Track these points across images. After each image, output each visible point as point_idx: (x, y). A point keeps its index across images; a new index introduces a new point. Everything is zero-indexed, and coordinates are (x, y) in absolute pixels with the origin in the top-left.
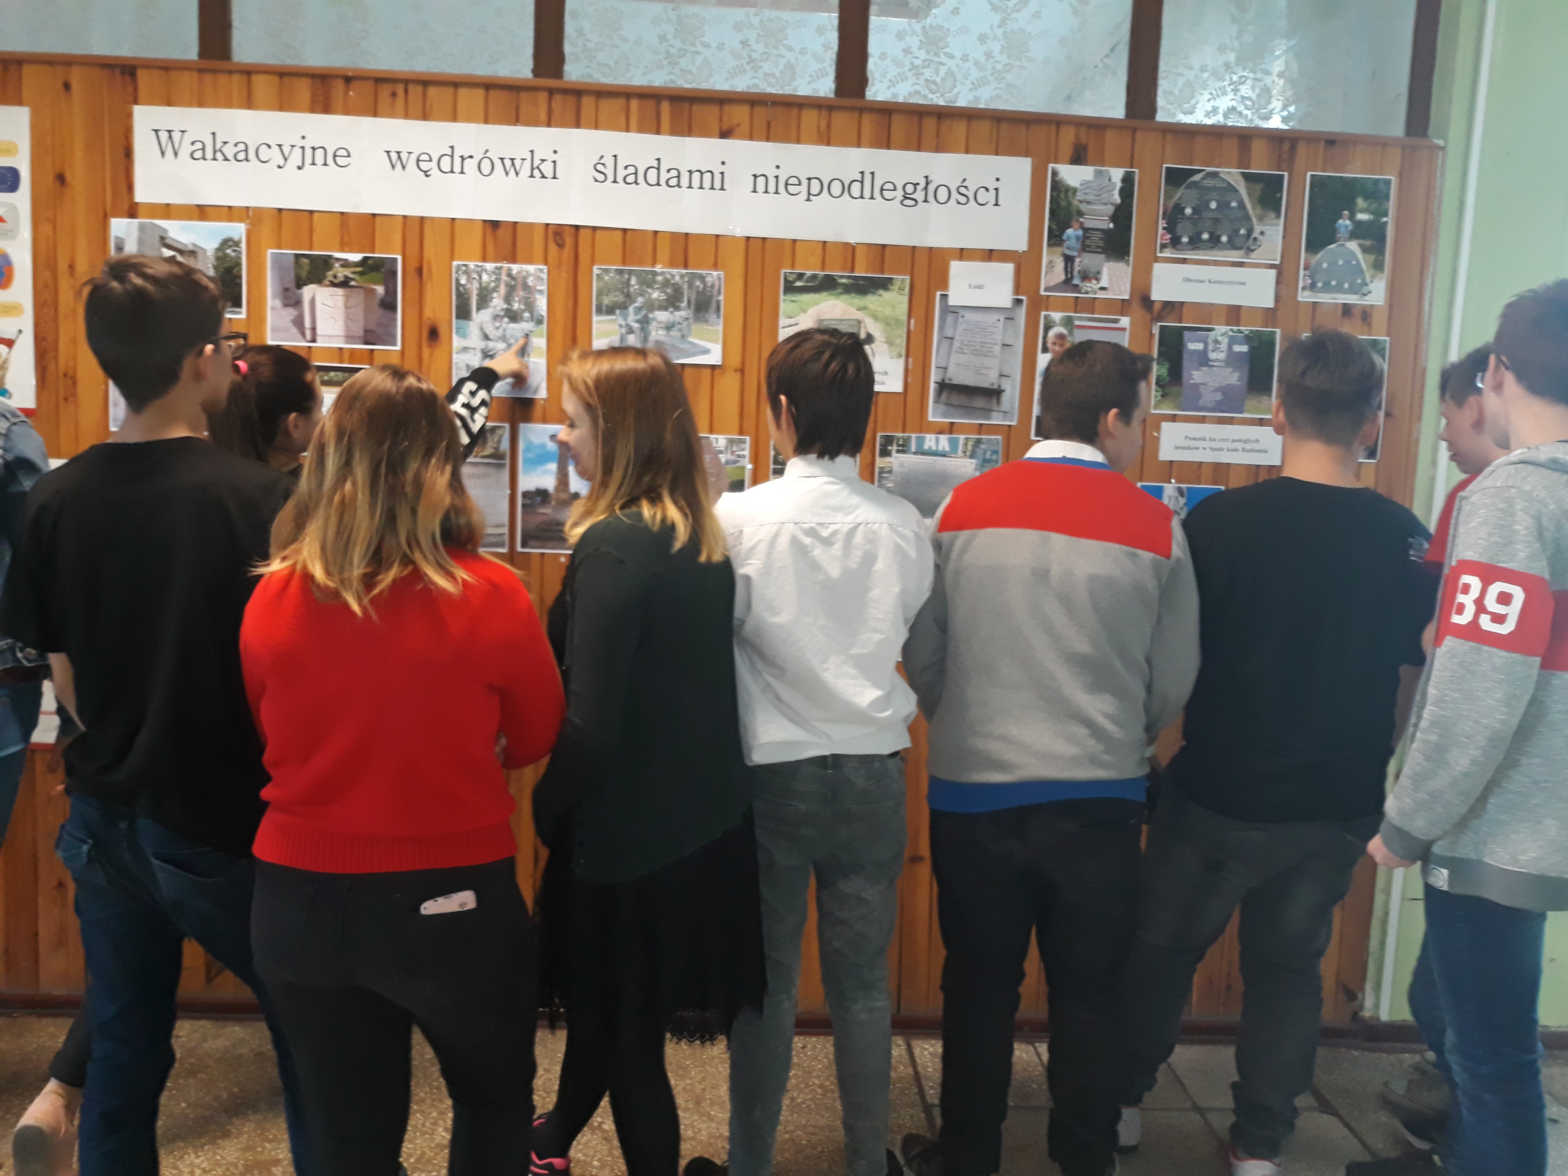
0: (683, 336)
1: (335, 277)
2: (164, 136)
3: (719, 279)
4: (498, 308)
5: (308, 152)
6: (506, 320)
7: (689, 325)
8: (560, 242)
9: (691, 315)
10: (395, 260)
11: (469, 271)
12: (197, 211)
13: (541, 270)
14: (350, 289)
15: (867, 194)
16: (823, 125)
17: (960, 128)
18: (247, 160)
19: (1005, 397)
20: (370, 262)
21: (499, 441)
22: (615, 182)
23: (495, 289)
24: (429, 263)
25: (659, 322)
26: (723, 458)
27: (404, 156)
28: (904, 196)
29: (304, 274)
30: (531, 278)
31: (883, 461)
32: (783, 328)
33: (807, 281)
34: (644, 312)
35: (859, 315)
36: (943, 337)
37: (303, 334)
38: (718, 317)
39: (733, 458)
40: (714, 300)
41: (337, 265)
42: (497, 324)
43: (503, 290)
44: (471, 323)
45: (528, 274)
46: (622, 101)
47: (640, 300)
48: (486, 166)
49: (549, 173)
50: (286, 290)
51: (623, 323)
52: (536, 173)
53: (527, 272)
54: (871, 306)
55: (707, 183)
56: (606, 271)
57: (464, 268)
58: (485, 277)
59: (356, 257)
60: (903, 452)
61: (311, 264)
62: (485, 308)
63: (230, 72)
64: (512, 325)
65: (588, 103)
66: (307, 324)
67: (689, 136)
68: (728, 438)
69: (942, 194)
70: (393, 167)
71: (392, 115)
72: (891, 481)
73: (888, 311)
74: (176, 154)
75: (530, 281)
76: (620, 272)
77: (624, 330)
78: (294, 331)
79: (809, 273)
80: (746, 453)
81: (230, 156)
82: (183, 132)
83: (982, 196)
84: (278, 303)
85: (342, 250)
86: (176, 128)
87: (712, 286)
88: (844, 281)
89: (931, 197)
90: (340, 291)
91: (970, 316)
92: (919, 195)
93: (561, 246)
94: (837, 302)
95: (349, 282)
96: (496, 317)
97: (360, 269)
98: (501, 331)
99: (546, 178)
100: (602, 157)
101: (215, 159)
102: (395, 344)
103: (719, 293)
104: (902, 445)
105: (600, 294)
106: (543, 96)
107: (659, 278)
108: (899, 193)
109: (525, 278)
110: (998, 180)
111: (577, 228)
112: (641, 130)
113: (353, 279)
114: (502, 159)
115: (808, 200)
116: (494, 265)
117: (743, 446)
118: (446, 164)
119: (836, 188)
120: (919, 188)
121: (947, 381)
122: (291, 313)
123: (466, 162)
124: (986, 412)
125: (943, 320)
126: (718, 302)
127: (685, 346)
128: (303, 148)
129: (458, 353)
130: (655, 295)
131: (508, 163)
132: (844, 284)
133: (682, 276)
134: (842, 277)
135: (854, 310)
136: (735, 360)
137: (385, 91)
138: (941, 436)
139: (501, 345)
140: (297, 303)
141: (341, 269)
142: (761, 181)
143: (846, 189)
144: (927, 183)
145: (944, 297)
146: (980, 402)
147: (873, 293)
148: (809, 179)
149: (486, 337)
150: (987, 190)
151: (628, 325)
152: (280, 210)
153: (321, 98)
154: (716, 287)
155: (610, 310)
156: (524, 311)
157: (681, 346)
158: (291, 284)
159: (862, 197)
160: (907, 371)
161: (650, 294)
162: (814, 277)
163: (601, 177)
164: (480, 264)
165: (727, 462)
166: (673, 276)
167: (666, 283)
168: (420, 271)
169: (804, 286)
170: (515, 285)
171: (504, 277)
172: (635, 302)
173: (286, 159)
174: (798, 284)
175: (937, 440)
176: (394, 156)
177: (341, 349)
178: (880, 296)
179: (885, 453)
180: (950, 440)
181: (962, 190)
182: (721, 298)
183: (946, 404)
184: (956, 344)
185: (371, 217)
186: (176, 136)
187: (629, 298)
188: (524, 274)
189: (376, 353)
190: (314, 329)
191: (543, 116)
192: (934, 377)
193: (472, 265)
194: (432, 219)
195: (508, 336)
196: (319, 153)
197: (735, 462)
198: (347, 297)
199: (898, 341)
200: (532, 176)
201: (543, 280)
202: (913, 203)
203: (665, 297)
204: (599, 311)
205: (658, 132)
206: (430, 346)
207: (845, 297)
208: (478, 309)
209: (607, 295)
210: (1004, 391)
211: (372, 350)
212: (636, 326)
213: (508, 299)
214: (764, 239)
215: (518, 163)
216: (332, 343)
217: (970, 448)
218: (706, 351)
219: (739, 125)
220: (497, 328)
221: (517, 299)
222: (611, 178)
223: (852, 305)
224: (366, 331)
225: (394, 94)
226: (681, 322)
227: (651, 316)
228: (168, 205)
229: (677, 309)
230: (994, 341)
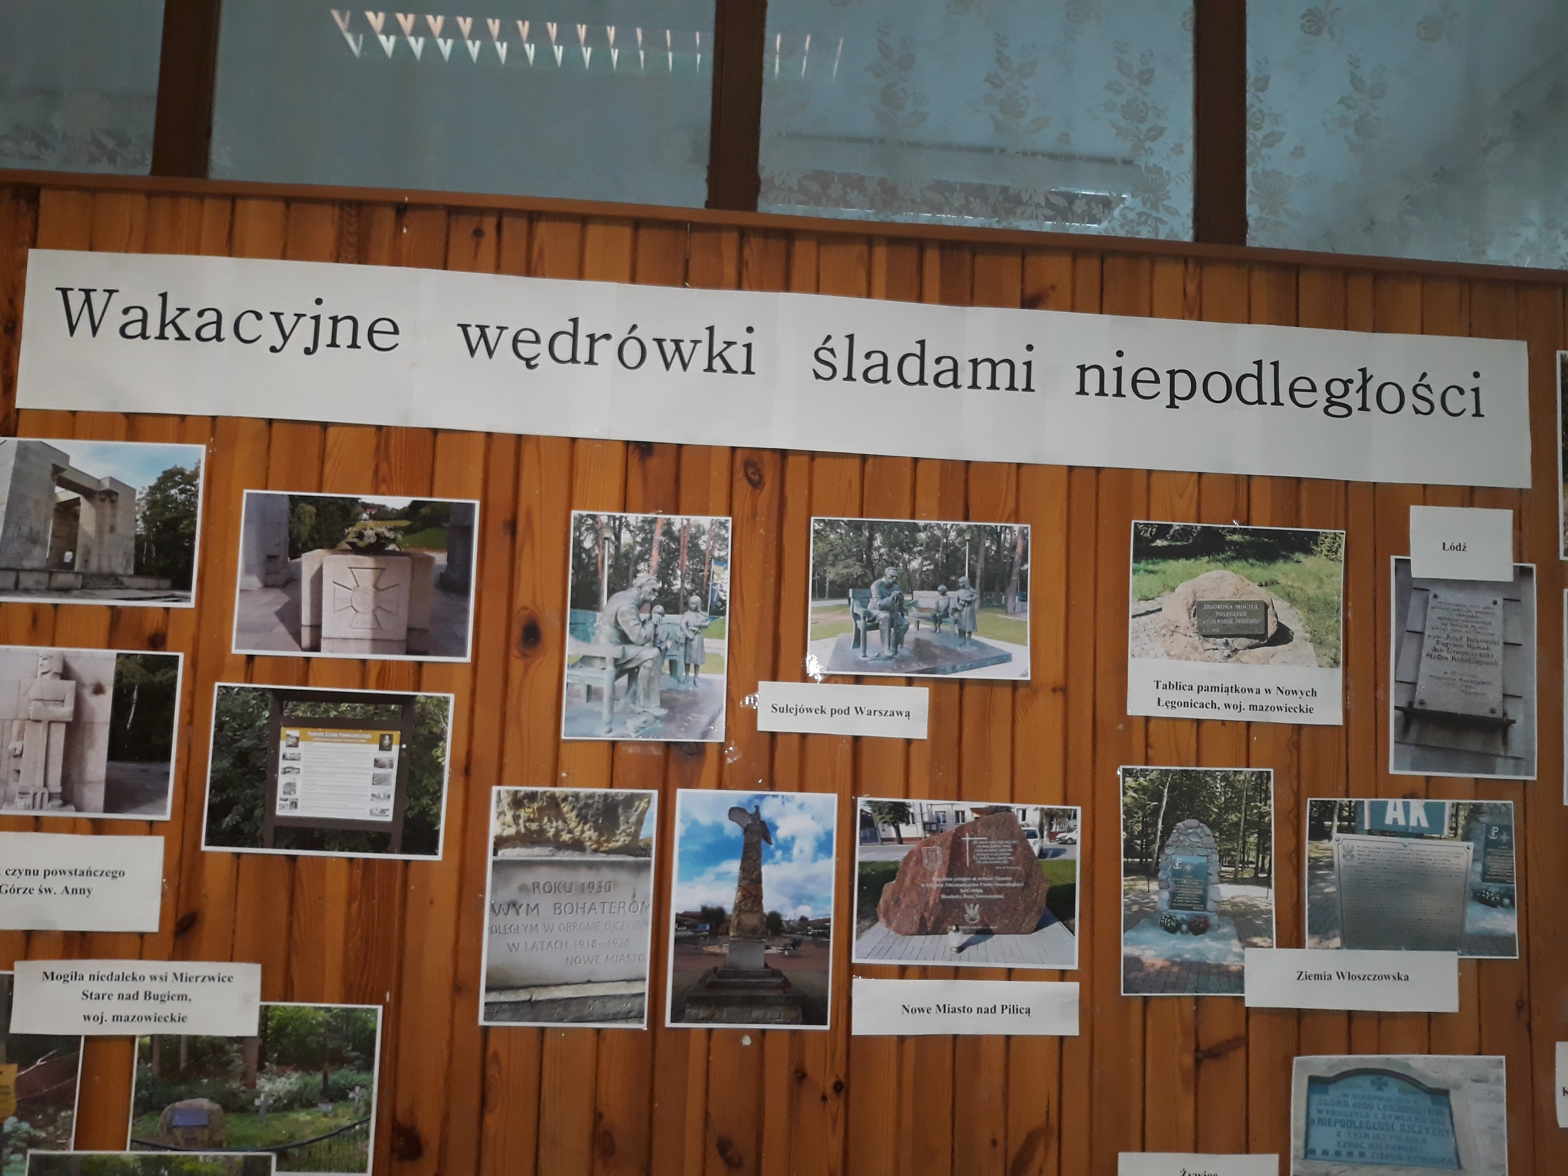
0: (962, 633)
1: (360, 536)
2: (76, 300)
3: (1024, 536)
4: (647, 588)
5: (326, 326)
6: (659, 608)
7: (972, 614)
8: (755, 478)
9: (976, 596)
10: (472, 506)
11: (598, 526)
12: (123, 423)
13: (723, 525)
14: (387, 558)
15: (1268, 395)
16: (1192, 288)
17: (1412, 293)
18: (218, 337)
19: (1515, 733)
20: (424, 511)
21: (640, 822)
22: (849, 377)
23: (641, 557)
24: (529, 514)
25: (921, 610)
26: (1035, 846)
27: (492, 334)
28: (1328, 400)
29: (305, 531)
30: (705, 538)
31: (1317, 847)
32: (1134, 617)
33: (1173, 538)
34: (895, 593)
35: (1263, 595)
36: (1405, 632)
37: (297, 637)
38: (1024, 599)
39: (1055, 845)
40: (1016, 570)
41: (365, 516)
42: (644, 616)
43: (655, 558)
44: (598, 614)
45: (700, 531)
46: (860, 249)
47: (890, 571)
48: (632, 353)
49: (739, 364)
50: (271, 558)
51: (860, 611)
52: (718, 363)
53: (698, 527)
54: (1283, 580)
55: (1003, 379)
56: (833, 525)
57: (590, 521)
58: (626, 537)
59: (399, 502)
60: (1350, 830)
61: (317, 515)
62: (624, 589)
63: (201, 197)
64: (668, 617)
65: (803, 251)
66: (306, 617)
67: (972, 305)
68: (1042, 810)
69: (1390, 398)
70: (472, 352)
71: (473, 266)
72: (1333, 883)
73: (1311, 589)
74: (95, 330)
75: (703, 543)
76: (857, 527)
77: (861, 624)
78: (281, 629)
79: (1177, 525)
80: (1076, 835)
81: (190, 332)
82: (111, 292)
83: (1454, 401)
84: (255, 582)
85: (376, 492)
86: (99, 285)
87: (1013, 548)
88: (1236, 537)
89: (1371, 402)
90: (368, 561)
91: (1446, 596)
92: (1354, 399)
93: (756, 485)
94: (1227, 573)
95: (385, 545)
96: (641, 605)
97: (405, 523)
98: (649, 627)
99: (736, 372)
100: (829, 338)
101: (162, 336)
102: (463, 654)
103: (1024, 560)
104: (1350, 819)
105: (820, 563)
106: (729, 241)
107: (922, 536)
108: (1321, 396)
109: (694, 538)
110: (1476, 375)
111: (783, 453)
112: (892, 294)
113: (394, 541)
114: (660, 342)
115: (1172, 405)
116: (641, 516)
117: (1071, 823)
118: (563, 347)
119: (1217, 387)
120: (1353, 388)
121: (1416, 706)
122: (278, 599)
123: (597, 345)
124: (1485, 761)
125: (1403, 603)
126: (1023, 576)
127: (967, 649)
128: (317, 318)
129: (573, 666)
130: (915, 564)
131: (669, 348)
132: (1232, 543)
133: (960, 532)
134: (1234, 531)
135: (1254, 586)
136: (1054, 673)
137: (463, 229)
138: (1413, 802)
139: (650, 653)
140: (291, 582)
141: (371, 523)
142: (1092, 377)
143: (1234, 388)
144: (1365, 381)
145: (1404, 565)
146: (1473, 743)
147: (1286, 558)
148: (1172, 373)
149: (624, 639)
150: (1461, 391)
151: (868, 614)
152: (270, 422)
153: (353, 239)
154: (1019, 549)
155: (839, 591)
156: (691, 593)
157: (958, 649)
158: (282, 551)
159: (1260, 401)
160: (1346, 688)
161: (905, 564)
162: (1185, 532)
163: (826, 371)
164: (618, 515)
165: (1043, 854)
166: (946, 533)
167: (933, 544)
168: (512, 526)
169: (1169, 546)
170: (678, 550)
171: (658, 537)
172: (881, 575)
173: (286, 338)
174: (1159, 543)
175: (1407, 808)
176: (474, 333)
177: (364, 662)
178: (1298, 562)
179: (1320, 833)
180: (1427, 807)
181: (1421, 391)
182: (1028, 566)
183: (1417, 745)
184: (1429, 644)
185: (430, 435)
186: (98, 300)
187: (872, 570)
188: (693, 530)
189: (425, 668)
190: (316, 628)
191: (730, 271)
192: (1394, 699)
193: (603, 516)
194: (537, 439)
195: (662, 635)
196: (345, 328)
197: (1057, 853)
198: (380, 571)
199: (1331, 638)
200: (710, 369)
201: (725, 539)
202: (1345, 411)
203: (932, 567)
204: (820, 593)
205: (920, 299)
206: (525, 655)
207: (1237, 564)
208: (611, 592)
209: (833, 565)
210: (1514, 722)
211: (420, 664)
212: (883, 615)
213: (664, 573)
214: (1098, 470)
215: (686, 348)
216: (349, 652)
217: (1462, 821)
218: (1005, 658)
219: (1053, 288)
220: (644, 623)
221: (679, 572)
222: (842, 372)
223: (1249, 578)
224: (410, 630)
225: (478, 233)
226: (959, 608)
227: (907, 598)
228: (74, 413)
229: (953, 587)
230: (1490, 638)
